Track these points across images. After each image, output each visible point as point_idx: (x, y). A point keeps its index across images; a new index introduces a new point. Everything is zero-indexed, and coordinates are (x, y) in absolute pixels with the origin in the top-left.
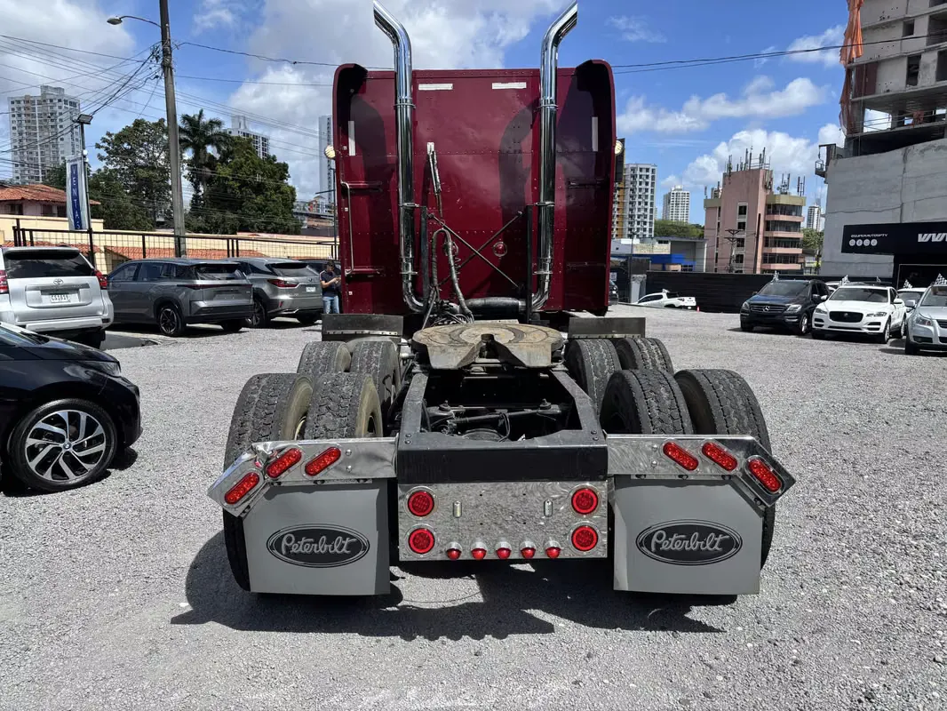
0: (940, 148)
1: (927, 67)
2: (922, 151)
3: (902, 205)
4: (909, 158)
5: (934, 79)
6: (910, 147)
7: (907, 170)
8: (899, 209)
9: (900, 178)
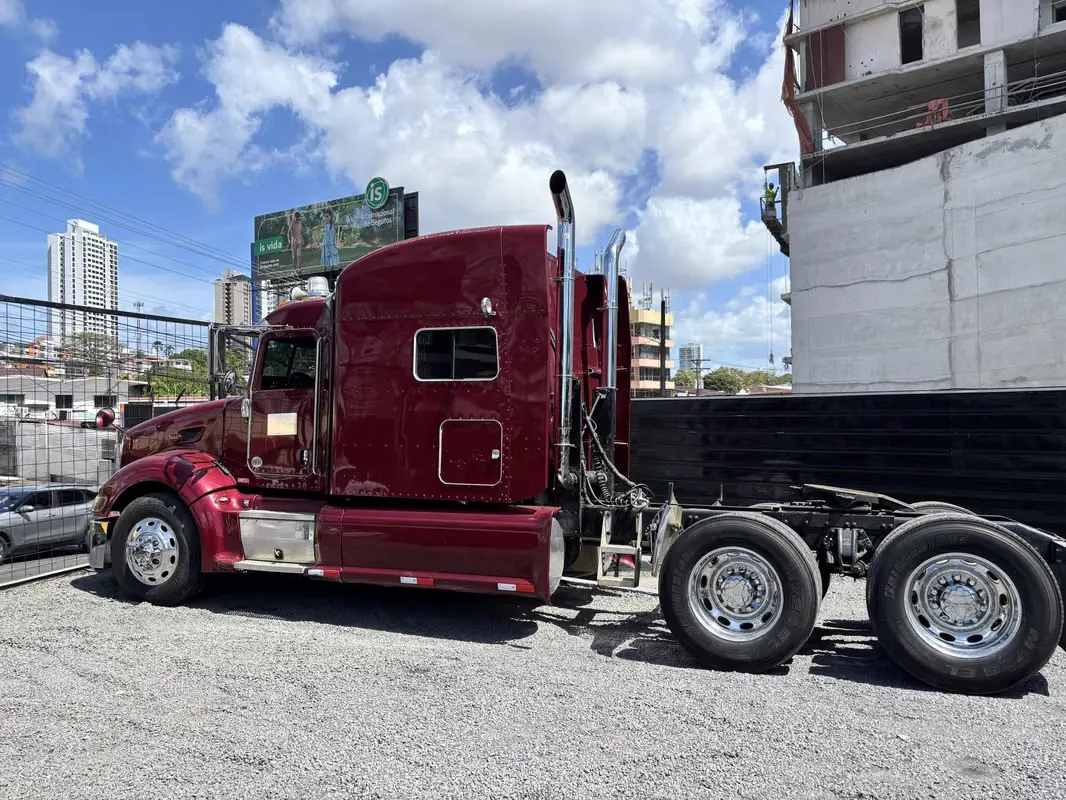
0: (1017, 146)
1: (936, 25)
2: (982, 155)
3: (950, 262)
4: (953, 169)
5: (956, 47)
6: (955, 151)
7: (951, 194)
8: (944, 275)
9: (941, 211)
